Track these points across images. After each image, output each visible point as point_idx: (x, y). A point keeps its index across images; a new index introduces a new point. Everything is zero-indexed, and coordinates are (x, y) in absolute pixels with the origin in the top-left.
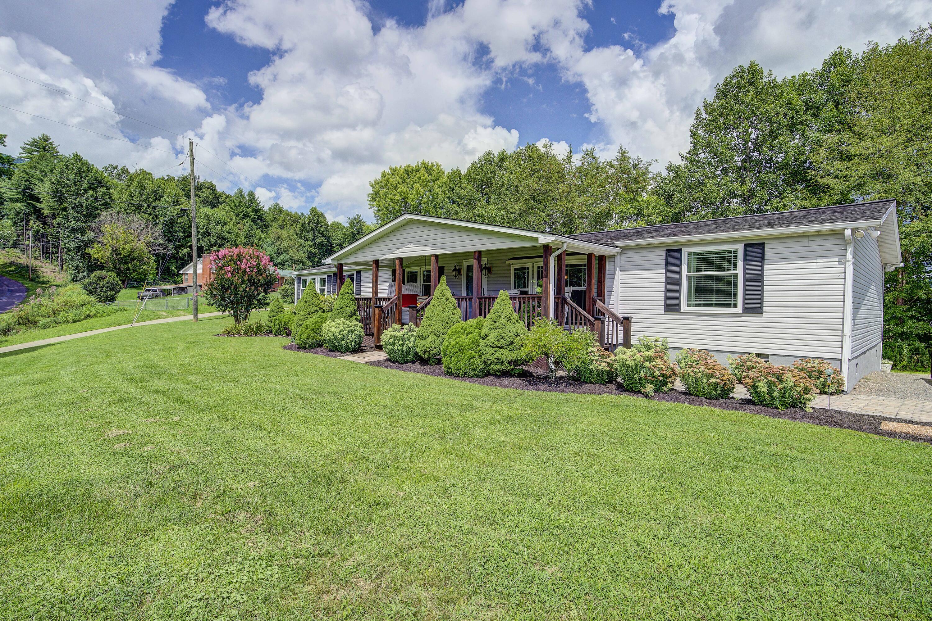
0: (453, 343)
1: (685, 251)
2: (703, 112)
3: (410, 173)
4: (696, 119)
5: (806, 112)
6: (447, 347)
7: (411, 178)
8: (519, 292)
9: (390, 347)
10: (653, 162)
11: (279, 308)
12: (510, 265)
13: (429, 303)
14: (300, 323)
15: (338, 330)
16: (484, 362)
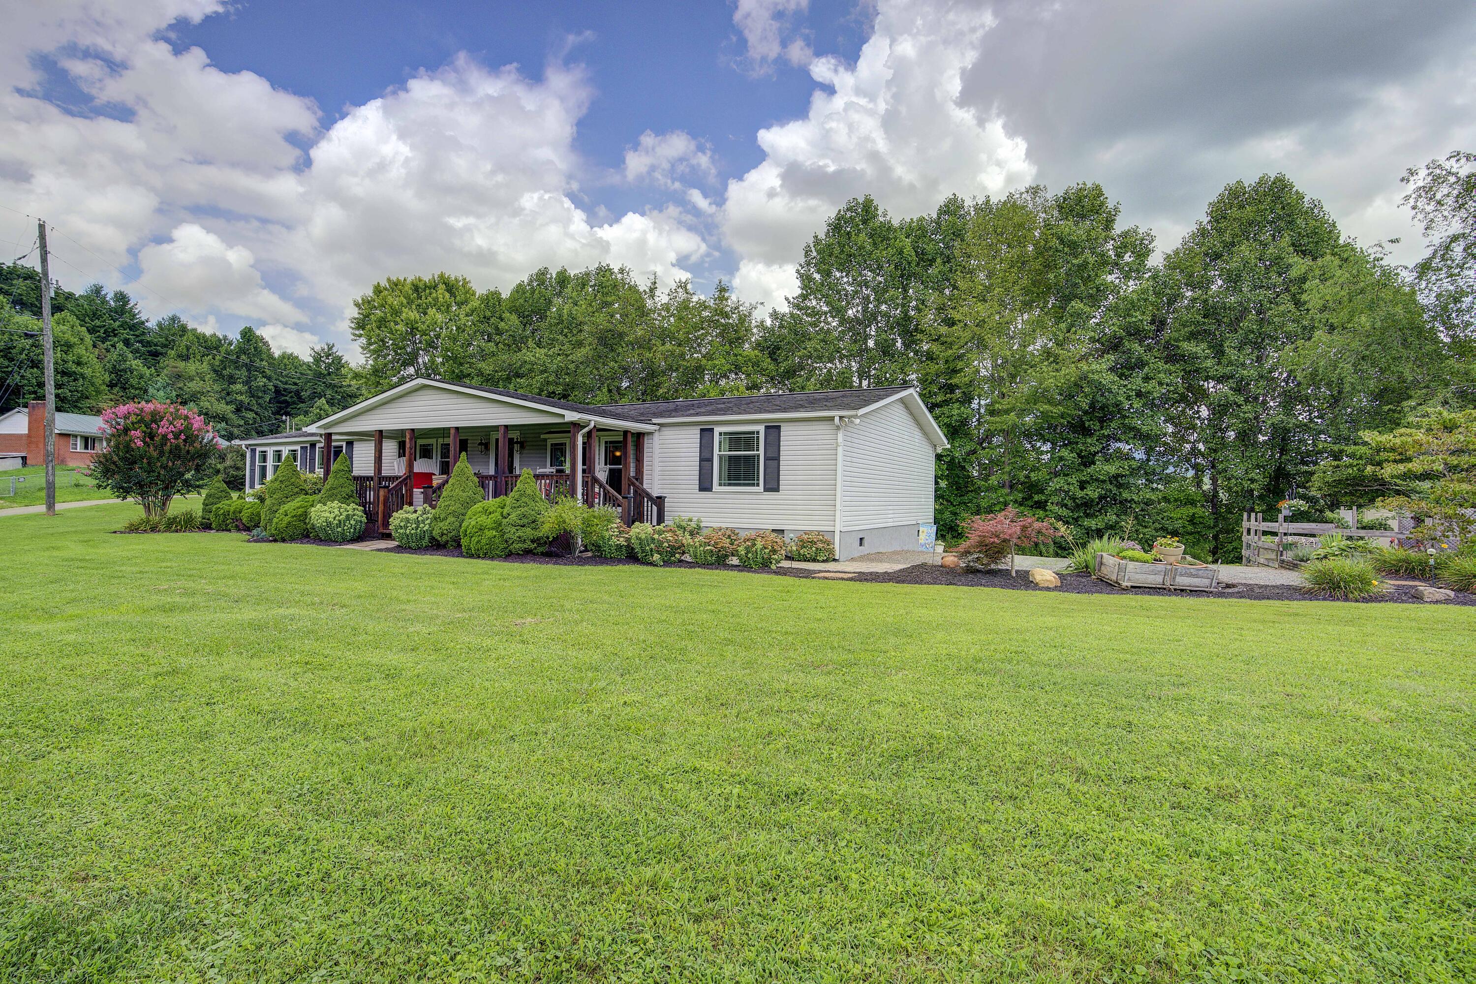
0: (473, 523)
1: (717, 430)
2: (813, 249)
3: (420, 290)
4: (806, 257)
5: (918, 264)
6: (468, 527)
7: (423, 298)
8: (554, 471)
9: (402, 531)
10: (758, 305)
11: (222, 491)
12: (545, 440)
13: (447, 482)
14: (275, 508)
15: (332, 515)
16: (506, 541)
